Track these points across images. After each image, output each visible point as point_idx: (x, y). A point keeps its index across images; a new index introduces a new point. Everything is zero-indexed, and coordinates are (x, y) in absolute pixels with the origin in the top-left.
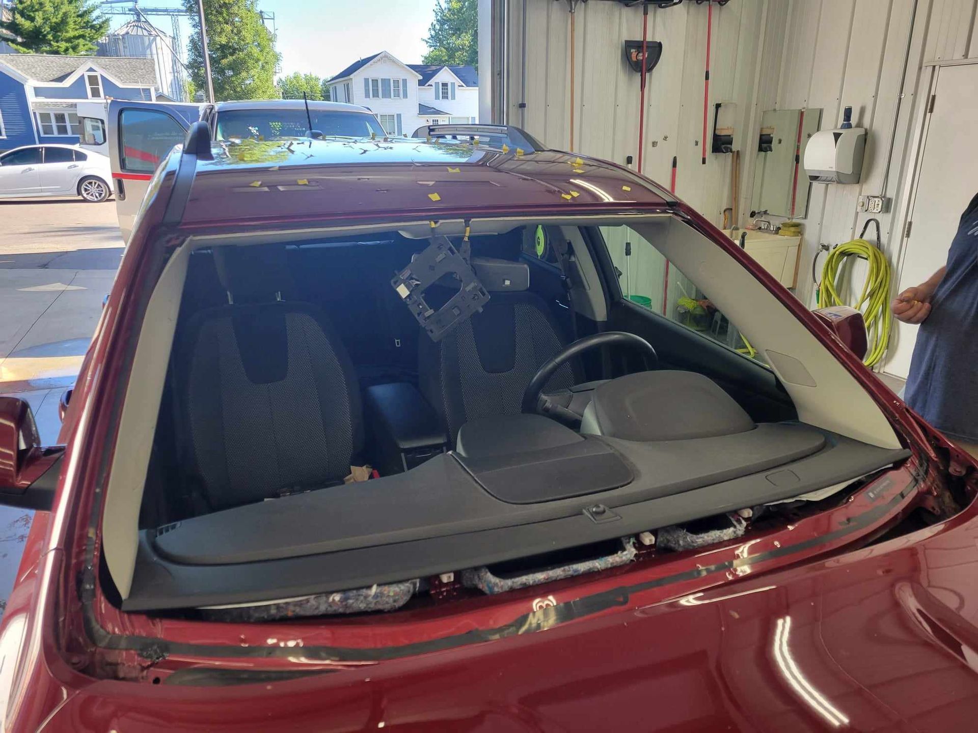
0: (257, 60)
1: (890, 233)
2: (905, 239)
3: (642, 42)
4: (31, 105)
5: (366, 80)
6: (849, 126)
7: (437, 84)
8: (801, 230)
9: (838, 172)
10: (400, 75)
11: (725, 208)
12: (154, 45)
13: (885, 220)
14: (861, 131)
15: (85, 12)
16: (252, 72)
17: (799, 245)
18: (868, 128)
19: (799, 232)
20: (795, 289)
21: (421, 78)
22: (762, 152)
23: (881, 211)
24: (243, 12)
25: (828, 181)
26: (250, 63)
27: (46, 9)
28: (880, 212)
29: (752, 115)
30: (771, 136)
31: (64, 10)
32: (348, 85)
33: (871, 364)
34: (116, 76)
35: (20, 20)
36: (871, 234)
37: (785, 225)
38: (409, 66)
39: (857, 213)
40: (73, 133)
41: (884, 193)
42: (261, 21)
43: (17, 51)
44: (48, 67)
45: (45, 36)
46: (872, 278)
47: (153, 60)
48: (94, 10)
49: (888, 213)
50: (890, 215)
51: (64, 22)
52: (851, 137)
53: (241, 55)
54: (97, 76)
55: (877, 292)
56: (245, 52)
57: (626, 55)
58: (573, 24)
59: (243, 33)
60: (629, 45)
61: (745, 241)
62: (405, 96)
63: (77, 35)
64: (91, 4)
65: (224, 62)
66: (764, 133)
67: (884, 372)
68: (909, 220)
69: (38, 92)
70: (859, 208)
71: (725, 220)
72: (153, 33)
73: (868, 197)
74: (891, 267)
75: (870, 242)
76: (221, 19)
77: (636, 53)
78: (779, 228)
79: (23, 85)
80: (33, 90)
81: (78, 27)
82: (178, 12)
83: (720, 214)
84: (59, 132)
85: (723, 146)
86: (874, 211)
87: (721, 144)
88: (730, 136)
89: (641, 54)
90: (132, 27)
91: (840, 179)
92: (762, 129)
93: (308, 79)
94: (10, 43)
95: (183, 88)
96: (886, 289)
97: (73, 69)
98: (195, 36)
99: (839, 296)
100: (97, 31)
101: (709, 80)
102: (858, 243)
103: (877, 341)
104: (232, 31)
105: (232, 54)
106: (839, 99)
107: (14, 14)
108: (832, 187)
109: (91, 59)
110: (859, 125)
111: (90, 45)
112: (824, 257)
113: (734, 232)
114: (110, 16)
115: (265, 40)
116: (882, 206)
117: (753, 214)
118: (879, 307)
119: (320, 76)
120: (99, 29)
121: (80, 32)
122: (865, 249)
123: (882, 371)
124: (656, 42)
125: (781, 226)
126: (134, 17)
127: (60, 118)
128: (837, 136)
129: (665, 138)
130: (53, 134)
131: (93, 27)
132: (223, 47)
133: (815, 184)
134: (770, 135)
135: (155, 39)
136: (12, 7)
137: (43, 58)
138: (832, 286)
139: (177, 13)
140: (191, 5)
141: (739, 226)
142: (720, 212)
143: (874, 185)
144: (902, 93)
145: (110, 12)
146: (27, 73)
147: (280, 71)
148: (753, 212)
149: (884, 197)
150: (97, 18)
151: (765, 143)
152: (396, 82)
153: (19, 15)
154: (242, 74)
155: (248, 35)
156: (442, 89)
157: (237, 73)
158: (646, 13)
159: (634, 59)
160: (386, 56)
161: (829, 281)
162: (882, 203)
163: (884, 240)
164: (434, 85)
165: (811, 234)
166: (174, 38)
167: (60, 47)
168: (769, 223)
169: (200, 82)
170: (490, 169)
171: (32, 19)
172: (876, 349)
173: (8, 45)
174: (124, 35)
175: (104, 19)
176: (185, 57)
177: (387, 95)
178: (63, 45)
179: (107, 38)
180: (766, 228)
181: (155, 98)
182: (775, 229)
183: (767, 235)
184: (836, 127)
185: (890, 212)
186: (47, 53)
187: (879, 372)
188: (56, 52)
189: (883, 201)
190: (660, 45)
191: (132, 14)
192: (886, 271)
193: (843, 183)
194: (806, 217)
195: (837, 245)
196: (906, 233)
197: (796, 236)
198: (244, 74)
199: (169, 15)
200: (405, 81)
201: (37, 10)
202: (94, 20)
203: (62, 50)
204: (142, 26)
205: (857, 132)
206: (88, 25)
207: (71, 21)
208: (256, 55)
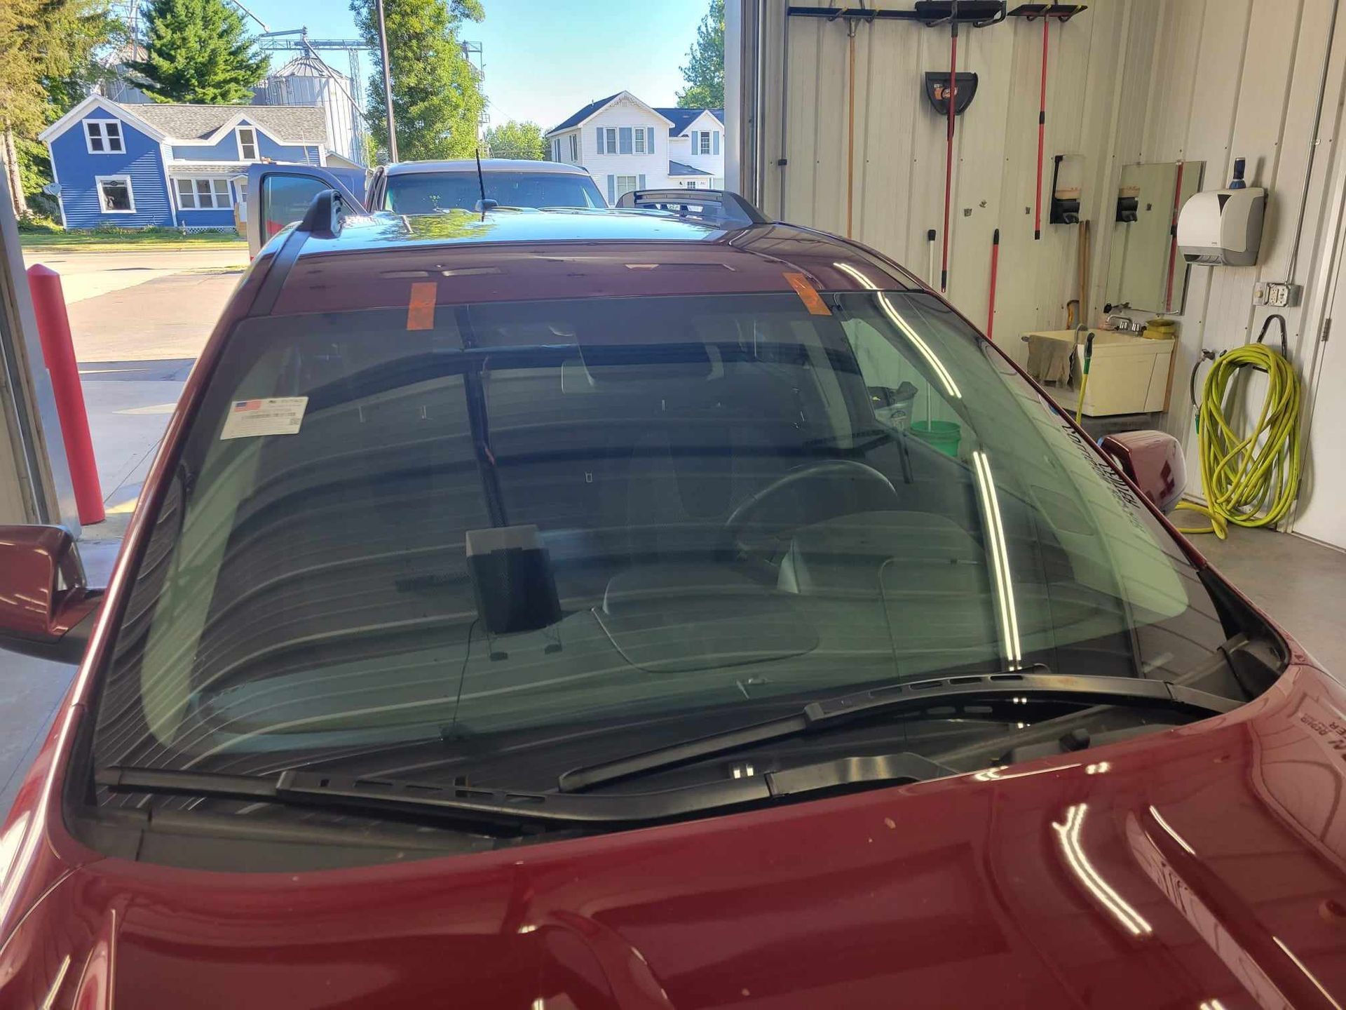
0: (457, 107)
1: (1300, 335)
2: (1322, 344)
3: (950, 74)
4: (167, 170)
5: (600, 130)
6: (1242, 185)
7: (695, 133)
8: (1176, 331)
9: (1224, 249)
10: (645, 122)
11: (1068, 300)
12: (326, 90)
13: (1293, 316)
14: (1259, 192)
15: (239, 48)
16: (450, 123)
17: (1173, 352)
18: (1269, 188)
19: (1173, 334)
20: (1167, 413)
21: (673, 125)
22: (1124, 223)
23: (1287, 302)
24: (439, 44)
25: (1212, 263)
26: (447, 111)
27: (191, 45)
28: (1285, 305)
29: (1108, 172)
30: (1136, 199)
31: (212, 47)
32: (575, 138)
33: (1274, 518)
34: (275, 130)
35: (157, 60)
36: (1273, 336)
37: (1152, 323)
38: (656, 110)
39: (1254, 307)
40: (219, 206)
41: (1291, 279)
42: (464, 55)
43: (153, 101)
44: (191, 120)
45: (188, 80)
46: (1273, 398)
47: (324, 109)
48: (250, 45)
49: (1298, 308)
50: (1300, 310)
51: (212, 61)
52: (1243, 200)
53: (436, 100)
54: (251, 131)
55: (1281, 416)
56: (441, 96)
57: (928, 93)
58: (852, 51)
59: (439, 71)
60: (932, 78)
61: (1093, 346)
62: (652, 150)
63: (228, 78)
64: (247, 37)
65: (414, 110)
66: (1125, 196)
67: (1293, 532)
68: (1327, 316)
69: (177, 152)
70: (1256, 300)
71: (1069, 316)
72: (325, 73)
73: (1268, 284)
74: (1302, 384)
75: (1272, 348)
76: (410, 54)
77: (942, 89)
78: (1144, 328)
79: (158, 144)
80: (171, 151)
81: (229, 68)
82: (358, 45)
83: (1063, 308)
84: (202, 205)
85: (1065, 215)
86: (1276, 304)
87: (1063, 211)
88: (1075, 200)
89: (947, 91)
90: (300, 65)
91: (1228, 259)
92: (1121, 191)
93: (526, 130)
94: (144, 90)
95: (362, 144)
96: (1294, 414)
97: (222, 123)
98: (377, 77)
99: (1228, 422)
100: (253, 73)
101: (1045, 124)
102: (1254, 349)
103: (1281, 487)
104: (425, 69)
105: (423, 100)
106: (1229, 148)
107: (150, 52)
108: (1219, 271)
109: (245, 109)
110: (1256, 184)
111: (244, 91)
112: (1208, 367)
113: (1080, 333)
114: (270, 52)
115: (468, 80)
116: (1288, 297)
117: (1108, 309)
118: (1286, 438)
119: (540, 125)
120: (255, 69)
121: (232, 74)
122: (1263, 357)
123: (1289, 531)
124: (970, 73)
125: (1147, 325)
126: (301, 53)
127: (204, 186)
128: (1223, 199)
129: (983, 204)
130: (194, 207)
131: (248, 67)
132: (411, 91)
133: (1194, 266)
134: (1134, 198)
135: (327, 82)
136: (148, 44)
137: (185, 108)
138: (1218, 409)
139: (356, 47)
140: (372, 37)
141: (1088, 326)
142: (1062, 305)
143: (1277, 269)
144: (1316, 139)
145: (271, 47)
146: (164, 128)
147: (488, 120)
148: (1107, 305)
149: (1291, 284)
150: (254, 55)
151: (1126, 210)
152: (640, 132)
153: (156, 54)
154: (437, 125)
155: (444, 74)
156: (702, 141)
157: (429, 125)
158: (954, 35)
159: (938, 97)
160: (626, 98)
161: (1214, 403)
162: (1289, 293)
163: (1292, 343)
164: (690, 135)
165: (1190, 336)
166: (352, 80)
167: (207, 94)
168: (1130, 320)
169: (381, 137)
170: (732, 249)
171: (172, 59)
172: (1280, 499)
173: (142, 92)
174: (288, 76)
175: (263, 56)
176: (365, 104)
177: (626, 149)
178: (211, 91)
179: (267, 81)
180: (1125, 327)
181: (325, 159)
182: (1138, 329)
183: (1126, 337)
184: (1224, 187)
185: (1300, 305)
186: (190, 103)
187: (1286, 532)
188: (201, 101)
189: (1289, 290)
190: (975, 78)
191: (299, 49)
192: (1295, 388)
193: (1233, 265)
194: (1182, 313)
195: (1225, 351)
196: (1322, 334)
197: (1168, 339)
198: (438, 125)
199: (346, 49)
200: (651, 130)
201: (179, 47)
202: (251, 58)
203: (208, 98)
204: (312, 64)
205: (1253, 194)
206: (241, 66)
207: (220, 60)
208: (454, 100)
